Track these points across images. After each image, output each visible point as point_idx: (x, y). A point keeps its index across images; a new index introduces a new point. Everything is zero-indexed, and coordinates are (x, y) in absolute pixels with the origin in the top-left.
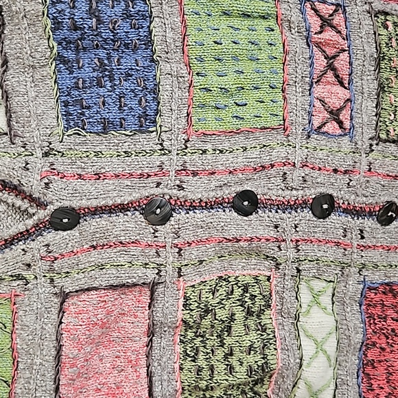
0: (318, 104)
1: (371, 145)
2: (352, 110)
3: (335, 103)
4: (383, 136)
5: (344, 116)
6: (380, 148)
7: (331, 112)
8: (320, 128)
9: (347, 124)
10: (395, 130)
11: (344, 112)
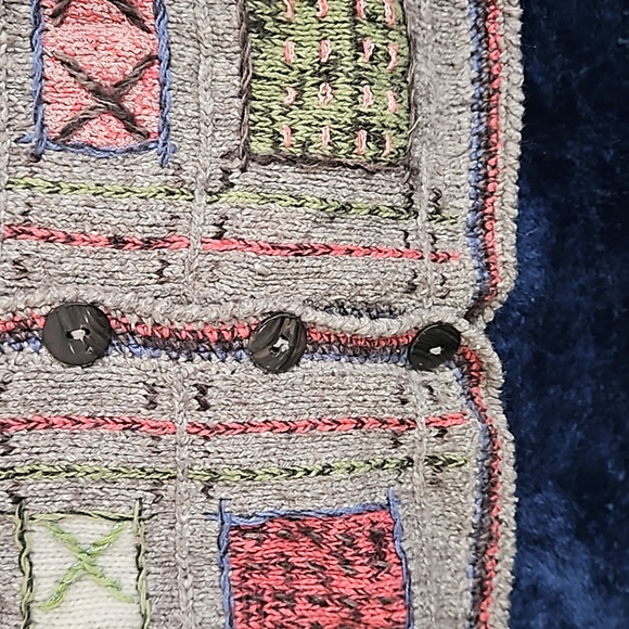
0: (56, 72)
1: (227, 172)
2: (163, 85)
3: (107, 67)
4: (262, 147)
5: (140, 100)
6: (249, 177)
7: (97, 92)
8: (66, 132)
9: (151, 122)
10: (293, 131)
11: (137, 90)
